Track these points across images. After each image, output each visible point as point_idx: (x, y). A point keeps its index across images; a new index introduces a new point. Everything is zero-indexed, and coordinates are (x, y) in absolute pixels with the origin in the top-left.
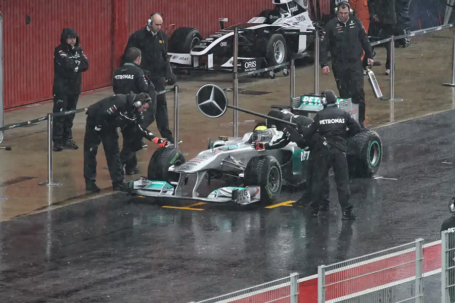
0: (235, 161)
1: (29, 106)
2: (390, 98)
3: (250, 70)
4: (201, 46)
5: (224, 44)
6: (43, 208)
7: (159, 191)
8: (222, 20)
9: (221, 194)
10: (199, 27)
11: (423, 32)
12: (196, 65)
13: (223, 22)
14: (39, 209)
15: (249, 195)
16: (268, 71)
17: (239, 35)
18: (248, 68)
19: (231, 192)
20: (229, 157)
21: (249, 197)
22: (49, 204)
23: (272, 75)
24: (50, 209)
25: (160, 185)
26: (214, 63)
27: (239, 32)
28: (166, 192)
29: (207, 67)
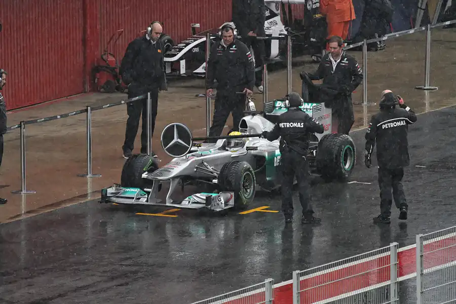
0: (209, 167)
5: (196, 50)
7: (133, 198)
8: (194, 26)
9: (195, 200)
11: (396, 35)
13: (194, 27)
15: (223, 201)
19: (205, 198)
21: (223, 203)
25: (133, 192)
27: (211, 38)
28: (139, 199)
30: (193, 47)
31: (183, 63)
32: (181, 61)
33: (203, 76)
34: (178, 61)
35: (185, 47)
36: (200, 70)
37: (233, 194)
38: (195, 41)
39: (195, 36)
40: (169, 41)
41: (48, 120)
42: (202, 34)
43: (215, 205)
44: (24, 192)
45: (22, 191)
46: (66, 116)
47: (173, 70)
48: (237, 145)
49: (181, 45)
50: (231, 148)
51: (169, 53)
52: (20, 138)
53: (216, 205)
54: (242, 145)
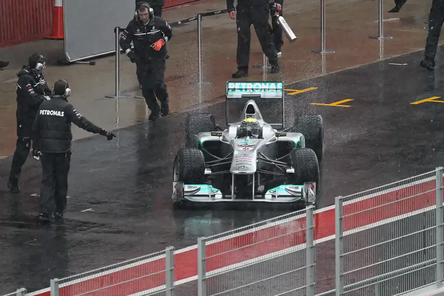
1: (179, 7)
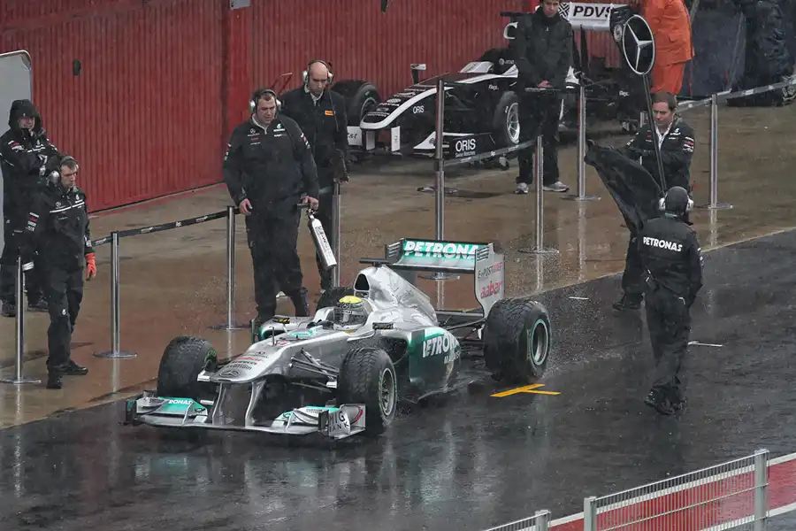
2: (710, 204)
3: (466, 154)
4: (379, 113)
5: (420, 110)
6: (102, 398)
8: (416, 68)
10: (375, 80)
12: (370, 146)
13: (417, 70)
14: (94, 400)
15: (347, 421)
16: (497, 157)
17: (445, 94)
18: (461, 152)
20: (302, 352)
21: (348, 423)
22: (114, 390)
23: (504, 164)
24: (115, 398)
25: (181, 405)
26: (402, 142)
27: (446, 88)
28: (194, 417)
29: (390, 149)
30: (413, 106)
31: (396, 132)
32: (393, 129)
33: (431, 155)
34: (388, 129)
35: (401, 103)
36: (426, 145)
37: (363, 407)
38: (417, 93)
39: (418, 85)
40: (372, 93)
41: (159, 230)
42: (431, 83)
43: (334, 428)
44: (116, 354)
45: (112, 353)
46: (192, 222)
47: (378, 144)
48: (353, 320)
49: (392, 101)
50: (343, 324)
51: (371, 114)
52: (109, 260)
53: (336, 427)
54: (363, 319)
